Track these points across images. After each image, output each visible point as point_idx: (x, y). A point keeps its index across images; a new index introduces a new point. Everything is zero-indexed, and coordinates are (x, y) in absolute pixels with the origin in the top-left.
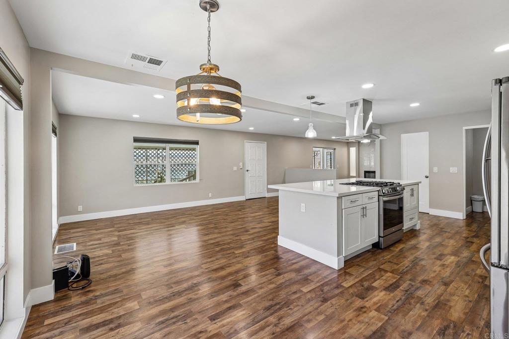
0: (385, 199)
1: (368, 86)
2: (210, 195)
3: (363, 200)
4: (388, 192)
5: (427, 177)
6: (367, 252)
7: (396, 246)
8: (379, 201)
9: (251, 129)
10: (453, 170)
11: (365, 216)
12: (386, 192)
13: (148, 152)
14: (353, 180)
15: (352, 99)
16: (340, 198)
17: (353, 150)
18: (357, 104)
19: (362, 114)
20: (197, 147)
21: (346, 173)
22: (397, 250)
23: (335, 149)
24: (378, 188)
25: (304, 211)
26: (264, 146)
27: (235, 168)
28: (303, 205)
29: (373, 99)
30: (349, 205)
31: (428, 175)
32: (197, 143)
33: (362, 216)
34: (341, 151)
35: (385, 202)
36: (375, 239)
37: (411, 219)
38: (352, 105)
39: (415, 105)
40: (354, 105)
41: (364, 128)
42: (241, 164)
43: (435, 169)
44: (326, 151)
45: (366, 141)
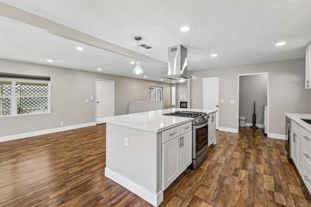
0: (197, 127)
1: (185, 29)
2: (62, 123)
3: (180, 131)
4: (199, 121)
5: (217, 106)
6: (183, 175)
7: (204, 163)
8: (192, 130)
9: (99, 69)
10: (232, 102)
11: (182, 145)
12: (198, 122)
13: (4, 86)
14: (174, 110)
15: (172, 45)
16: (159, 133)
17: (174, 89)
18: (176, 49)
19: (180, 57)
20: (49, 83)
21: (169, 103)
22: (206, 168)
23: (163, 88)
24: (192, 119)
25: (128, 145)
26: (112, 83)
27: (87, 101)
28: (126, 139)
29: (188, 46)
30: (168, 138)
31: (218, 105)
32: (48, 79)
33: (179, 145)
34: (167, 89)
35: (197, 130)
36: (189, 162)
37: (212, 138)
38: (172, 50)
39: (214, 55)
40: (174, 49)
41: (181, 70)
42: (92, 97)
43: (222, 101)
44: (157, 89)
45: (182, 80)
